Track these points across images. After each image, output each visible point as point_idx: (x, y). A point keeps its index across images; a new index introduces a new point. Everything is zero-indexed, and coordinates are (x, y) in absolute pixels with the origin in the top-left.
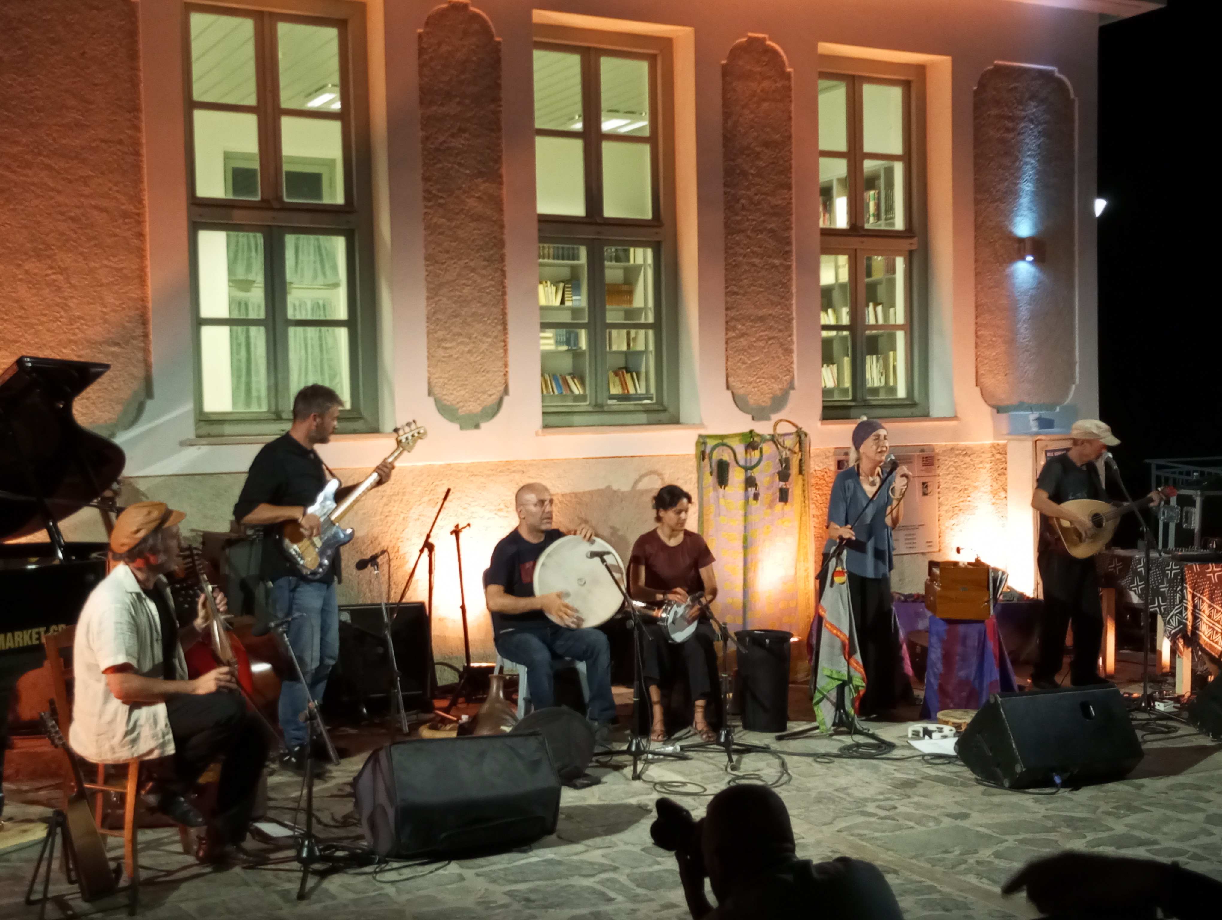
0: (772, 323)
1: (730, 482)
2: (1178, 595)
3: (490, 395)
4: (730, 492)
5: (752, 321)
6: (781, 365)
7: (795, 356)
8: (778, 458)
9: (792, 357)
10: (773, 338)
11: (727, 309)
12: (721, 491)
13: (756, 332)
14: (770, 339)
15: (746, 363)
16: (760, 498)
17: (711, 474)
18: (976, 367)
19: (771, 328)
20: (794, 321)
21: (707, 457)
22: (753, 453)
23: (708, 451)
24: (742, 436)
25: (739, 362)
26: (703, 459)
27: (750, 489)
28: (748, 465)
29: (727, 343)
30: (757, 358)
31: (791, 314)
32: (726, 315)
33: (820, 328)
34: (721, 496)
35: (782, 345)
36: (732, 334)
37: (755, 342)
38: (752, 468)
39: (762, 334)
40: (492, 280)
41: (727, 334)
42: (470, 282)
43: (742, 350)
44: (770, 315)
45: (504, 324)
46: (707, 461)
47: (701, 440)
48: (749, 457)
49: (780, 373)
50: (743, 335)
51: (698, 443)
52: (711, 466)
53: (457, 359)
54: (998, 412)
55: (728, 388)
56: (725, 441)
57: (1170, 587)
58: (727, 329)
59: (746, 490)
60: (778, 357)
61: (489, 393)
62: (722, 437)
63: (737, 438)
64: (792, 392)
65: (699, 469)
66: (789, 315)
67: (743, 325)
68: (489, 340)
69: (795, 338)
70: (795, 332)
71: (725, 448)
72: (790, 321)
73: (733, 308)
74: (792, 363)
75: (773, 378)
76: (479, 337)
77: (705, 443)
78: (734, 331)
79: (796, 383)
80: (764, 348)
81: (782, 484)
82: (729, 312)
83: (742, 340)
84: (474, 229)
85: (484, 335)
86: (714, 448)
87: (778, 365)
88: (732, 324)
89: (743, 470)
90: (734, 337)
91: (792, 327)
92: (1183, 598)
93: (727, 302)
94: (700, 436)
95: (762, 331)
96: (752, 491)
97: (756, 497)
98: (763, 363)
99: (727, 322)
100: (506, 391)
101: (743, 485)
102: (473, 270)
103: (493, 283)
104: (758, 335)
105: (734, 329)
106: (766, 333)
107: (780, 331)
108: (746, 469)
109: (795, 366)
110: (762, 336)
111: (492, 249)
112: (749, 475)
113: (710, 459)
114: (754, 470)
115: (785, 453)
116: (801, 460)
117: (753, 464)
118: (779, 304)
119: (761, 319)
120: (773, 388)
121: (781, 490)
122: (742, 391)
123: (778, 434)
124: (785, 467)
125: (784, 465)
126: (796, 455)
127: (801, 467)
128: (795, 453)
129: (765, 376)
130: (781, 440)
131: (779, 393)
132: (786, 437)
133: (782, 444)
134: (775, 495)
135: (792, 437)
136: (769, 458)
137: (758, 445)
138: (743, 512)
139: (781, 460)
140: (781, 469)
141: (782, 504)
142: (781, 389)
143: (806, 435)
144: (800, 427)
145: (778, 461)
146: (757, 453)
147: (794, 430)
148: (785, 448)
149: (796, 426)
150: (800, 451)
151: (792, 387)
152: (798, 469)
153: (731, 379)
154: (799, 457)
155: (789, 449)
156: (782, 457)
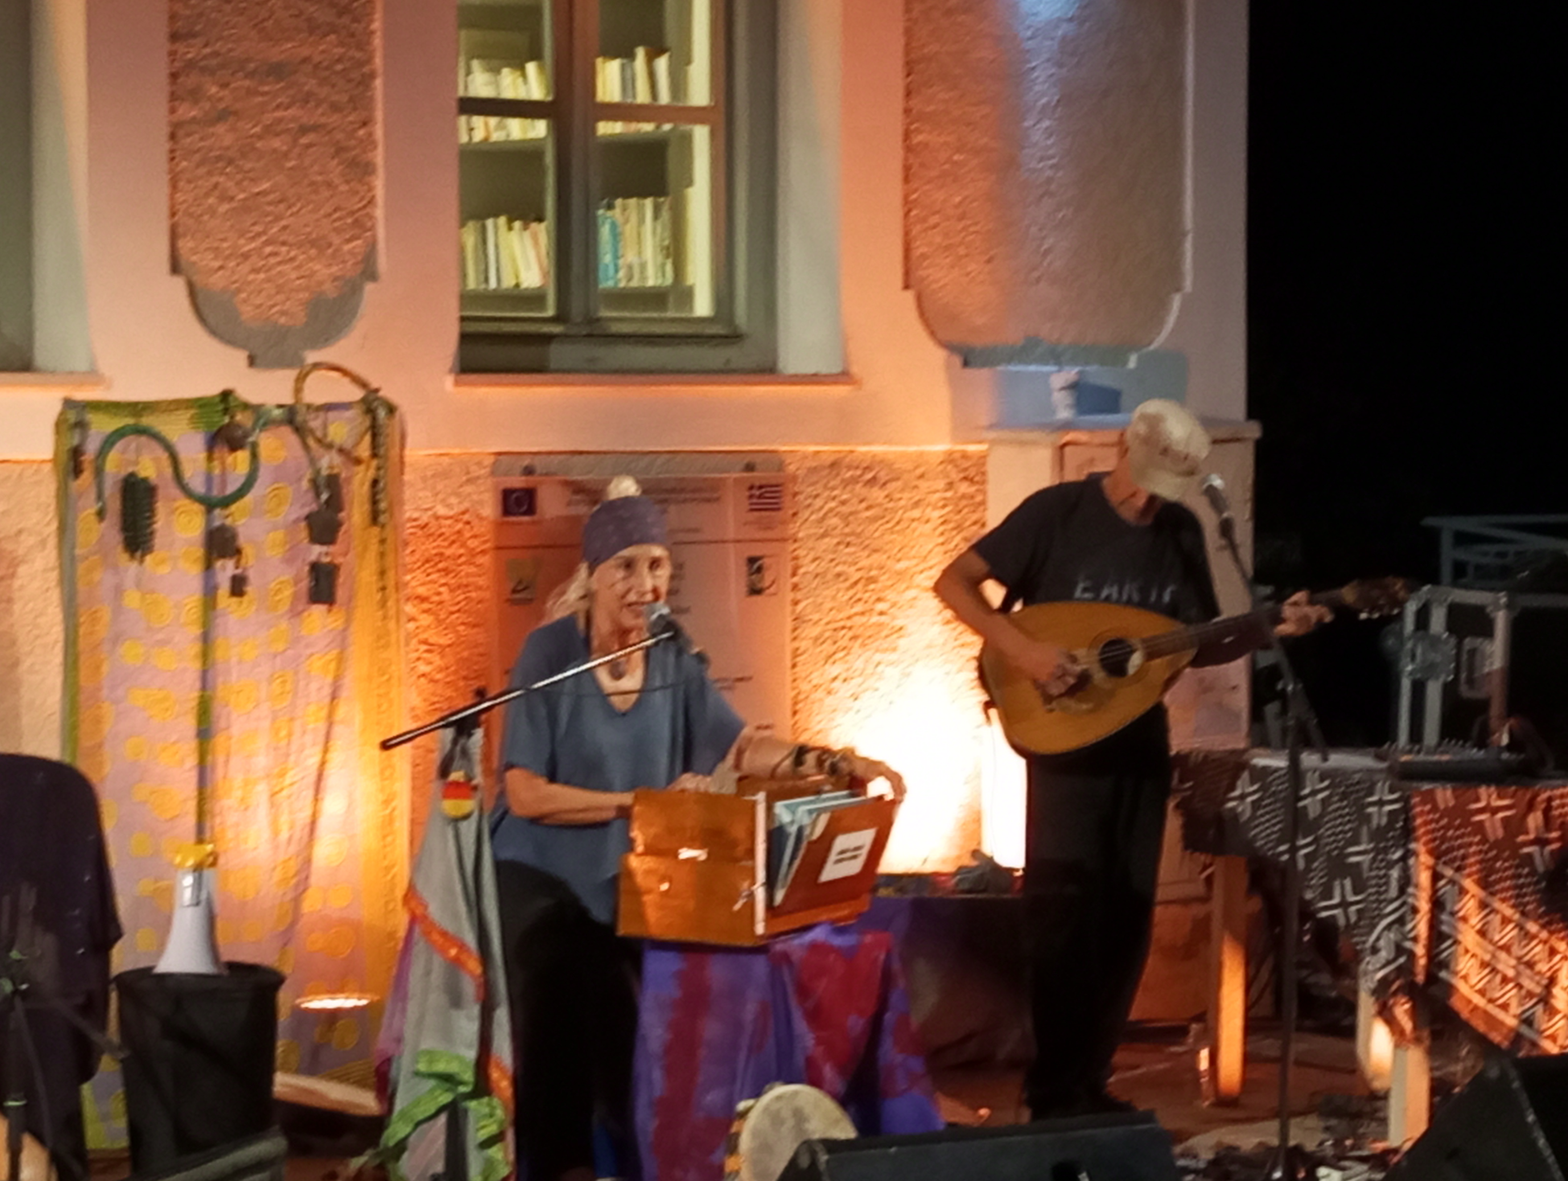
0: (311, 84)
1: (157, 542)
2: (1395, 873)
4: (158, 570)
5: (250, 75)
6: (337, 208)
7: (379, 184)
8: (310, 473)
9: (371, 189)
10: (315, 128)
11: (174, 37)
12: (129, 566)
13: (262, 108)
14: (304, 130)
15: (230, 200)
16: (249, 589)
17: (102, 515)
18: (907, 234)
19: (307, 99)
20: (378, 83)
21: (85, 464)
22: (229, 459)
23: (92, 447)
24: (200, 404)
25: (209, 193)
26: (77, 471)
27: (219, 564)
28: (215, 492)
29: (173, 136)
30: (266, 186)
31: (370, 60)
32: (172, 54)
33: (454, 105)
34: (129, 583)
35: (340, 150)
36: (187, 111)
37: (258, 137)
38: (225, 502)
39: (279, 114)
41: (173, 111)
43: (219, 158)
44: (306, 60)
46: (88, 476)
47: (71, 417)
48: (217, 472)
49: (336, 231)
50: (222, 116)
51: (62, 425)
52: (100, 494)
54: (966, 364)
55: (175, 268)
56: (147, 421)
57: (1377, 851)
58: (173, 97)
59: (208, 565)
60: (329, 185)
62: (135, 408)
63: (183, 414)
64: (369, 287)
65: (64, 501)
66: (361, 64)
67: (224, 86)
69: (379, 131)
70: (379, 115)
71: (144, 439)
72: (366, 81)
73: (194, 35)
74: (371, 202)
75: (313, 243)
77: (82, 426)
78: (196, 102)
79: (383, 262)
80: (286, 155)
81: (317, 551)
82: (181, 48)
83: (221, 129)
86: (110, 442)
87: (327, 208)
88: (189, 81)
89: (198, 508)
90: (193, 120)
91: (372, 99)
92: (1406, 881)
93: (173, 17)
94: (69, 404)
95: (279, 106)
96: (225, 568)
97: (238, 586)
98: (282, 200)
99: (174, 76)
101: (197, 553)
104: (267, 119)
105: (195, 95)
106: (291, 112)
107: (335, 108)
108: (209, 504)
109: (379, 214)
110: (280, 120)
112: (218, 521)
113: (99, 471)
114: (233, 508)
115: (328, 462)
116: (375, 483)
117: (231, 489)
118: (333, 29)
119: (277, 71)
120: (313, 273)
121: (316, 568)
122: (217, 281)
123: (309, 407)
124: (327, 502)
125: (324, 496)
126: (362, 468)
127: (374, 502)
128: (358, 461)
129: (291, 239)
130: (315, 424)
131: (330, 290)
132: (332, 415)
133: (319, 434)
134: (296, 582)
135: (349, 414)
136: (280, 473)
137: (246, 435)
138: (196, 631)
139: (314, 482)
140: (314, 507)
141: (318, 610)
142: (336, 279)
143: (391, 410)
144: (374, 385)
145: (305, 484)
146: (242, 457)
147: (357, 394)
148: (329, 446)
149: (363, 384)
150: (374, 455)
151: (369, 273)
152: (367, 507)
153: (185, 245)
154: (371, 474)
155: (341, 451)
156: (318, 472)
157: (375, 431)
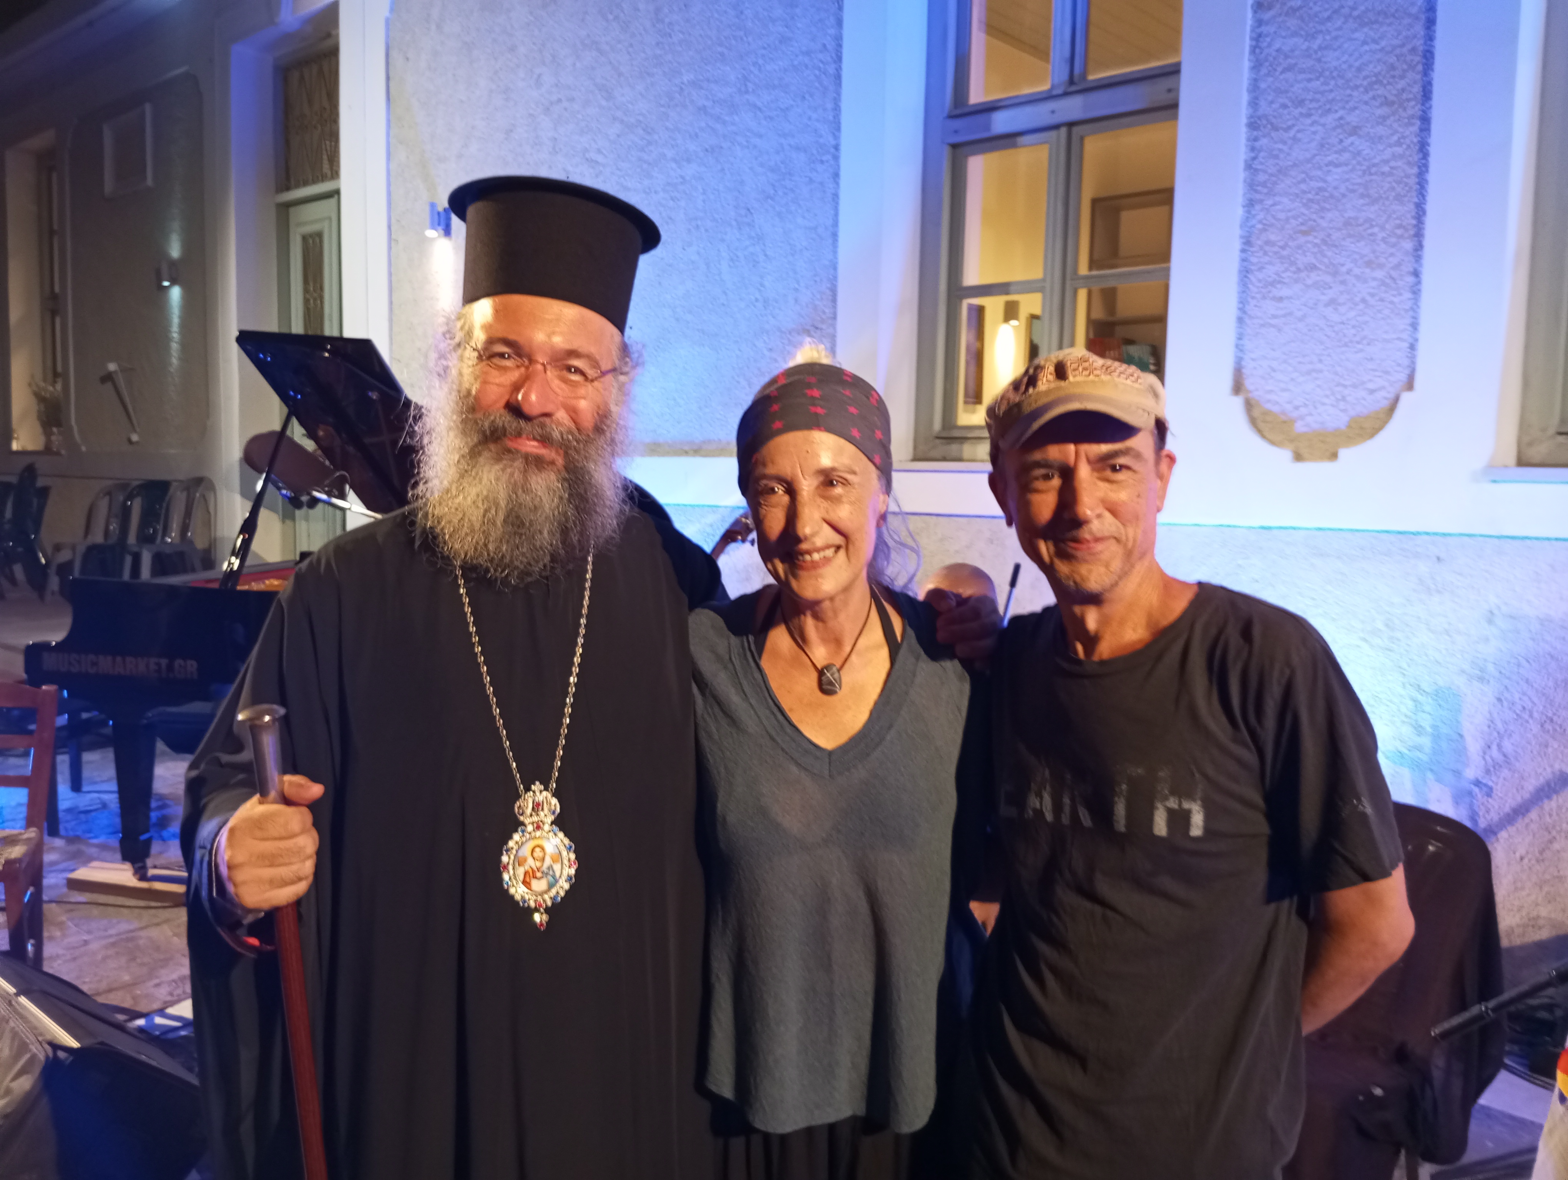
3: (1372, 392)
40: (1399, 143)
42: (1346, 156)
45: (1419, 235)
53: (1301, 319)
61: (1371, 386)
68: (1379, 274)
76: (1357, 271)
84: (1365, 43)
85: (1369, 264)
100: (1409, 383)
102: (1354, 131)
103: (1399, 150)
111: (1402, 77)
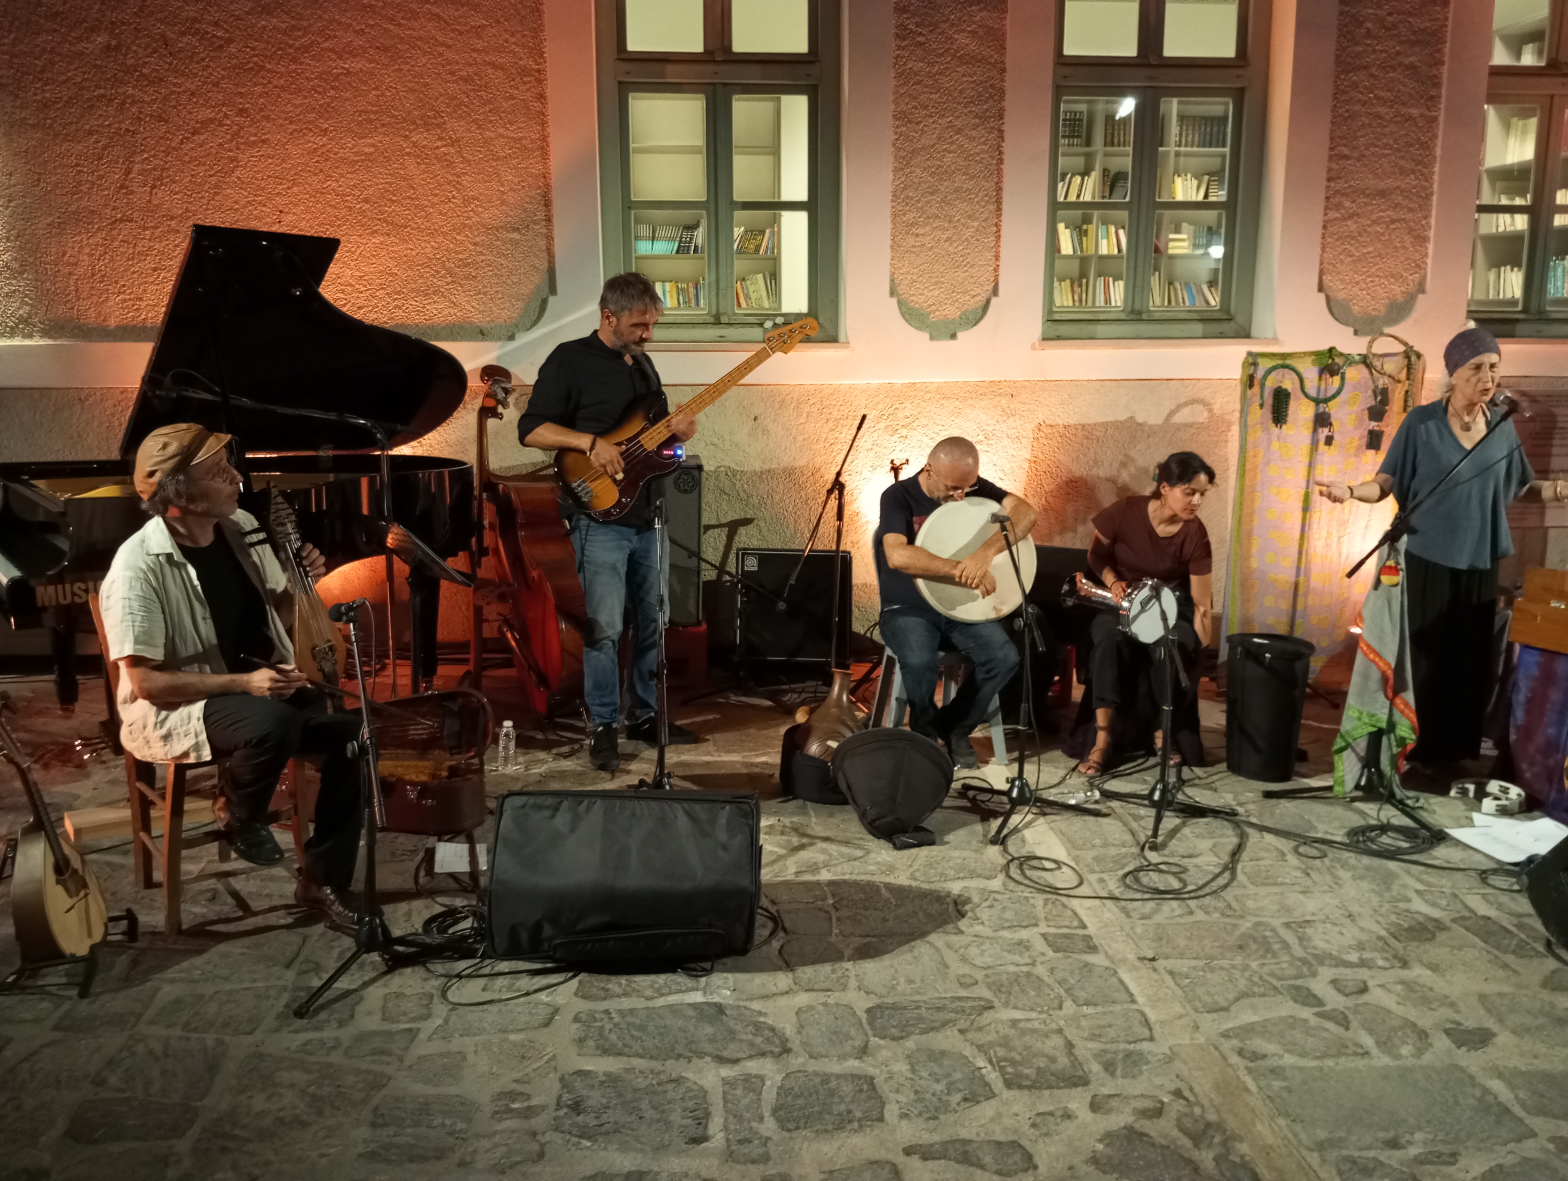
0: (1399, 199)
1: (1289, 419)
3: (974, 296)
4: (1291, 432)
5: (1368, 196)
6: (1407, 259)
7: (1431, 247)
8: (1372, 387)
9: (1426, 248)
10: (1398, 221)
11: (1329, 180)
12: (1275, 430)
13: (1372, 211)
14: (1393, 221)
15: (1351, 256)
16: (1334, 442)
17: (1261, 406)
19: (1396, 206)
20: (1435, 198)
21: (1256, 382)
22: (1330, 380)
23: (1259, 374)
24: (1317, 355)
25: (1341, 254)
26: (1251, 386)
27: (1320, 430)
28: (1322, 396)
29: (1325, 227)
30: (1370, 249)
31: (1431, 186)
32: (1328, 187)
34: (1274, 437)
35: (1411, 230)
36: (1333, 214)
37: (1369, 226)
38: (1327, 400)
39: (1381, 214)
40: (984, 143)
41: (1326, 214)
42: (953, 147)
43: (1348, 237)
44: (1398, 188)
45: (999, 202)
46: (1256, 389)
47: (1250, 360)
48: (1323, 386)
49: (1405, 270)
50: (1351, 216)
51: (1246, 364)
52: (1262, 397)
53: (931, 249)
55: (1320, 289)
56: (1288, 362)
58: (1326, 208)
59: (1315, 431)
60: (1404, 247)
61: (972, 293)
62: (1283, 356)
63: (1309, 360)
64: (1420, 296)
65: (1244, 401)
66: (1426, 188)
67: (1354, 202)
68: (976, 224)
69: (1433, 221)
70: (1434, 213)
71: (1286, 370)
72: (1429, 197)
73: (1340, 178)
74: (1426, 255)
75: (1393, 276)
76: (963, 221)
77: (1255, 364)
78: (1338, 210)
79: (1428, 284)
80: (1382, 234)
81: (1373, 425)
82: (1332, 184)
83: (1349, 223)
84: (964, 76)
85: (969, 217)
86: (1269, 372)
87: (1403, 258)
88: (1336, 200)
89: (1312, 403)
90: (1336, 219)
91: (1431, 205)
93: (1330, 170)
94: (1250, 354)
95: (1381, 210)
96: (1324, 432)
97: (1329, 441)
98: (1379, 255)
99: (1327, 198)
100: (995, 292)
101: (1311, 425)
102: (959, 132)
103: (986, 148)
104: (1374, 217)
105: (1338, 207)
106: (1388, 213)
107: (1411, 210)
108: (1317, 401)
109: (1429, 261)
110: (1381, 217)
111: (986, 102)
112: (1321, 410)
113: (1262, 386)
114: (1330, 404)
115: (1382, 382)
116: (1407, 392)
117: (1329, 395)
118: (1413, 172)
119: (1382, 193)
120: (1392, 290)
121: (1371, 433)
122: (1341, 295)
123: (1374, 355)
124: (1381, 401)
125: (1379, 398)
126: (1400, 385)
127: (1406, 401)
128: (1399, 381)
129: (1381, 274)
130: (1377, 363)
131: (1400, 299)
132: (1386, 359)
133: (1379, 368)
134: (1360, 439)
135: (1396, 358)
136: (1356, 387)
137: (1339, 369)
138: (1307, 461)
139: (1374, 392)
140: (1374, 403)
141: (1372, 452)
142: (1403, 293)
143: (1419, 356)
144: (1411, 344)
145: (1370, 393)
146: (1337, 379)
147: (1401, 348)
148: (1384, 374)
149: (1405, 344)
150: (1408, 379)
151: (1421, 289)
152: (1402, 403)
153: (1326, 278)
154: (1406, 387)
155: (1390, 376)
156: (1376, 387)
157: (1409, 367)
